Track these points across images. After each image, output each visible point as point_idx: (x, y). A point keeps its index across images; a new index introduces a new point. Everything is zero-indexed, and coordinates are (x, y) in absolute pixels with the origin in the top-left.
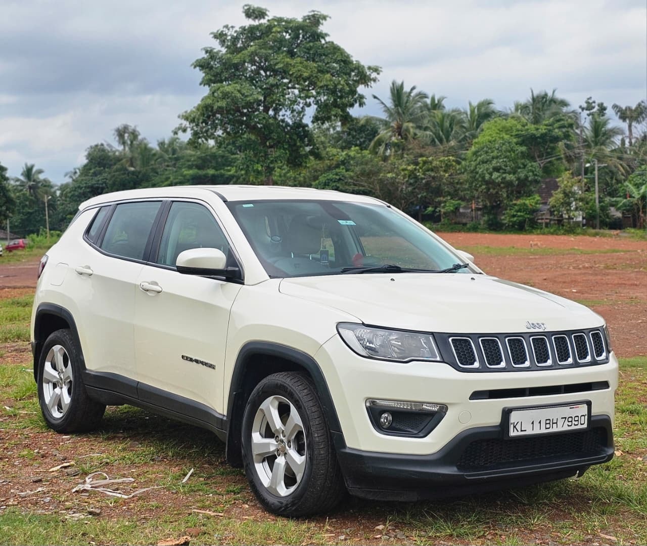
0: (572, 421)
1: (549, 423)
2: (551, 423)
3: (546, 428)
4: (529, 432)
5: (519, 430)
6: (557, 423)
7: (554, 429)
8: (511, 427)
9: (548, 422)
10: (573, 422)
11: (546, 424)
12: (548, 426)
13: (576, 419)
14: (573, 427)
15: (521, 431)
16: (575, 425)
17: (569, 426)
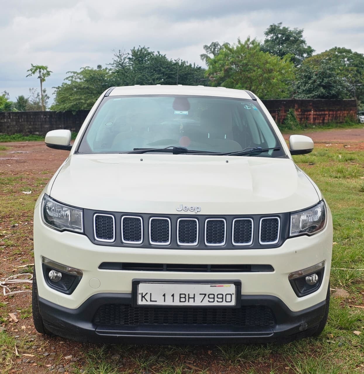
0: (214, 298)
1: (185, 298)
2: (187, 298)
3: (180, 301)
4: (160, 302)
5: (149, 299)
6: (194, 298)
7: (191, 303)
8: (140, 297)
9: (182, 296)
10: (216, 299)
11: (180, 297)
12: (183, 300)
13: (220, 296)
14: (215, 304)
15: (151, 301)
16: (217, 301)
17: (209, 301)
